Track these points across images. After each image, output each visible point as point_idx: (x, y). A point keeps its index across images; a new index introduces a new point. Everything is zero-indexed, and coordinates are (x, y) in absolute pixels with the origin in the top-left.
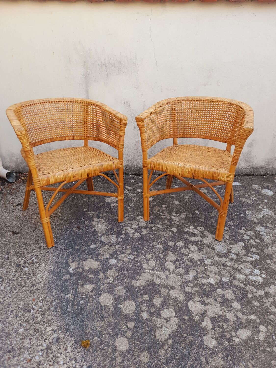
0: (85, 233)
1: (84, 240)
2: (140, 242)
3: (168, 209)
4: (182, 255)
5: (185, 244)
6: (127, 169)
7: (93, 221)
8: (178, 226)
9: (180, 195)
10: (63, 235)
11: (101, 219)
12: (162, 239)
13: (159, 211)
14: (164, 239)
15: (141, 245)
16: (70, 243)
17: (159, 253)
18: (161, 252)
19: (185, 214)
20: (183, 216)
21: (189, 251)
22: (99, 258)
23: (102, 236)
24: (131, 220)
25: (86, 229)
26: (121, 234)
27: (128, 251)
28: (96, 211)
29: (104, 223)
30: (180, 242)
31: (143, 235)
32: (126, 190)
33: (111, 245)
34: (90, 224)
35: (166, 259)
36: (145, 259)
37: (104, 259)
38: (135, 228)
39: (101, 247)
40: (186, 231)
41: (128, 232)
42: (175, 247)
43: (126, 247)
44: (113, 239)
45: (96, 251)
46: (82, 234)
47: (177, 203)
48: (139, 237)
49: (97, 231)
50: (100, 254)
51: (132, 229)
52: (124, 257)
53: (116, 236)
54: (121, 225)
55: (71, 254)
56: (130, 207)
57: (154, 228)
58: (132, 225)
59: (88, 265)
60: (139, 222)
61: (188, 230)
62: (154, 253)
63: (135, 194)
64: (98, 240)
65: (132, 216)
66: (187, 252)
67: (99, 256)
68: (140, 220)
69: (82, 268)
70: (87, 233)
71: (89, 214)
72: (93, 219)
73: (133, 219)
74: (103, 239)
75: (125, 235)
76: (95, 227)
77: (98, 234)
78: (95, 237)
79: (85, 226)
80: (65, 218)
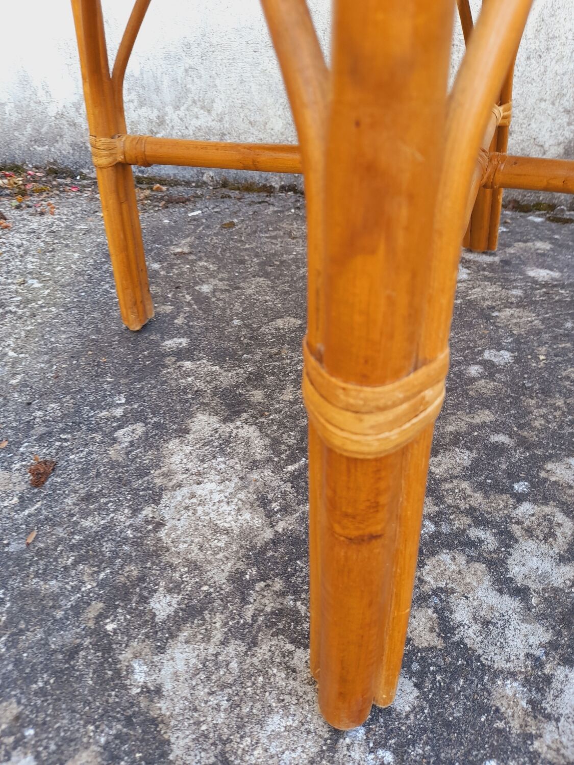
0: (60, 541)
7: (183, 433)
11: (249, 432)
23: (185, 634)
24: (499, 488)
25: (89, 498)
28: (237, 361)
29: (255, 465)
34: (148, 457)
38: (552, 595)
41: (471, 635)
44: (276, 722)
49: (159, 550)
51: (517, 604)
56: (487, 364)
58: (507, 539)
63: (518, 292)
65: (501, 438)
70: (74, 548)
71: (183, 377)
72: (191, 416)
73: (514, 477)
74: (168, 687)
75: (428, 685)
76: (165, 498)
77: (152, 592)
78: (110, 627)
79: (93, 473)
80: (14, 382)
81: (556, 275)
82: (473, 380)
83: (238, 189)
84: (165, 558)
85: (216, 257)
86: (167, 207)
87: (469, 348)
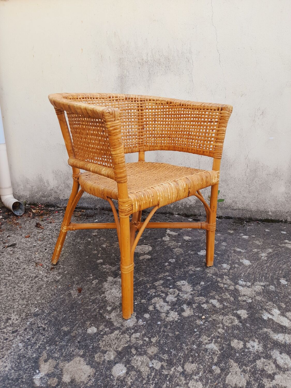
0: (88, 301)
1: (82, 315)
2: (177, 333)
3: (231, 271)
4: (261, 374)
5: (265, 347)
6: (172, 206)
7: (106, 281)
8: (250, 307)
9: (251, 251)
10: (52, 301)
12: (220, 330)
13: (215, 274)
14: (223, 331)
15: (178, 338)
16: (56, 319)
17: (212, 363)
18: (215, 360)
19: (262, 284)
20: (258, 287)
21: (274, 366)
22: (96, 359)
23: (113, 312)
24: (167, 287)
25: (91, 294)
26: (146, 311)
27: (153, 350)
30: (254, 341)
31: (185, 318)
32: (167, 236)
33: (124, 333)
34: (100, 286)
35: (225, 381)
36: (183, 373)
37: (104, 361)
38: (172, 302)
39: (105, 333)
40: (265, 318)
41: (158, 308)
42: (244, 351)
43: (150, 338)
44: (129, 320)
45: (95, 341)
46: (81, 304)
47: (247, 262)
48: (176, 322)
49: (106, 301)
50: (100, 348)
51: (166, 304)
52: (142, 362)
53: (137, 314)
54: (149, 294)
55: (51, 341)
56: (170, 263)
57: (206, 306)
58: (167, 295)
59: (71, 372)
60: (180, 290)
61: (270, 317)
62: (201, 361)
63: (180, 244)
64: (105, 318)
65: (170, 278)
66: (270, 369)
67: (96, 353)
68: (182, 287)
69: (58, 378)
70: (91, 302)
71: (103, 269)
72: (107, 277)
73: (170, 285)
74: (112, 318)
75: (151, 314)
76: (105, 293)
77: (107, 307)
78: (101, 312)
79: (90, 290)
80: (66, 273)
81: (190, 238)
82: (166, 266)
83: (107, 210)
84: (108, 302)
85: (105, 236)
86: (87, 219)
87: (166, 259)
